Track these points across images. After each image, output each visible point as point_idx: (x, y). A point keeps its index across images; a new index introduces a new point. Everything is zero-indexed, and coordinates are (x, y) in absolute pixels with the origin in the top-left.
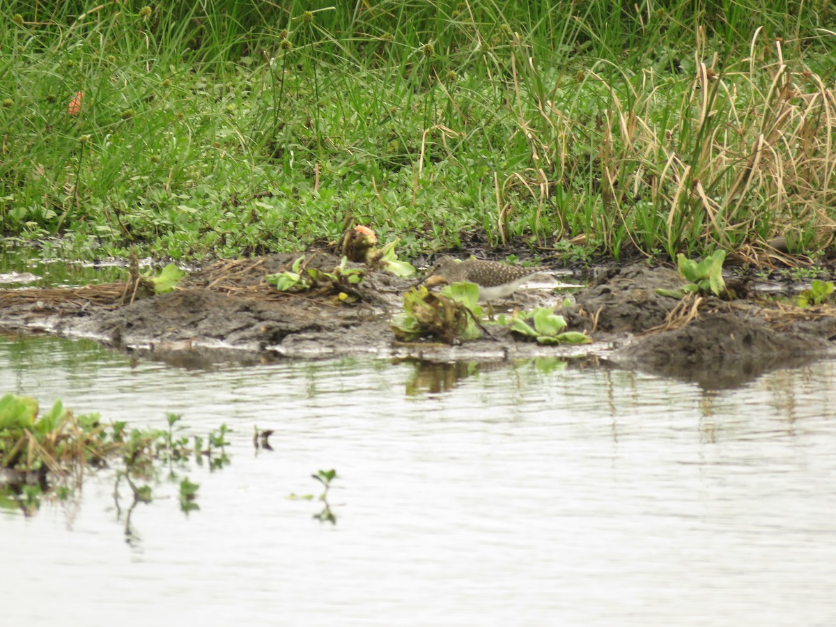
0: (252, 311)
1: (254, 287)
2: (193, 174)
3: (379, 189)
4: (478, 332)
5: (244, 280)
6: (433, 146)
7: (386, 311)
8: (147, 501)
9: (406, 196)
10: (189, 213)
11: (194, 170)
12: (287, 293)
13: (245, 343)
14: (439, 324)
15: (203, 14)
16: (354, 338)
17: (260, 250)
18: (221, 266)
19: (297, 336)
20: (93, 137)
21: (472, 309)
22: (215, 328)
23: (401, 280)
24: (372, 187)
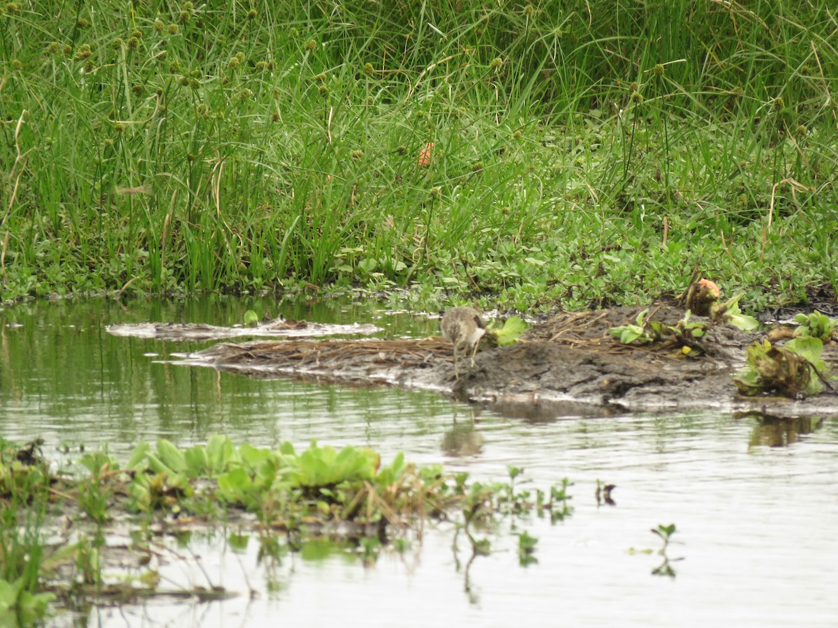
0: (595, 364)
1: (597, 340)
2: (543, 226)
3: (728, 244)
4: (821, 387)
5: (587, 333)
6: (782, 200)
7: (729, 364)
8: (485, 554)
9: (755, 251)
10: (537, 265)
11: (545, 222)
12: (631, 346)
13: (588, 396)
14: (782, 378)
15: (552, 66)
16: (697, 391)
17: (605, 303)
18: (565, 319)
19: (640, 390)
20: (443, 189)
21: (815, 364)
22: (559, 381)
23: (745, 334)
24: (720, 241)
